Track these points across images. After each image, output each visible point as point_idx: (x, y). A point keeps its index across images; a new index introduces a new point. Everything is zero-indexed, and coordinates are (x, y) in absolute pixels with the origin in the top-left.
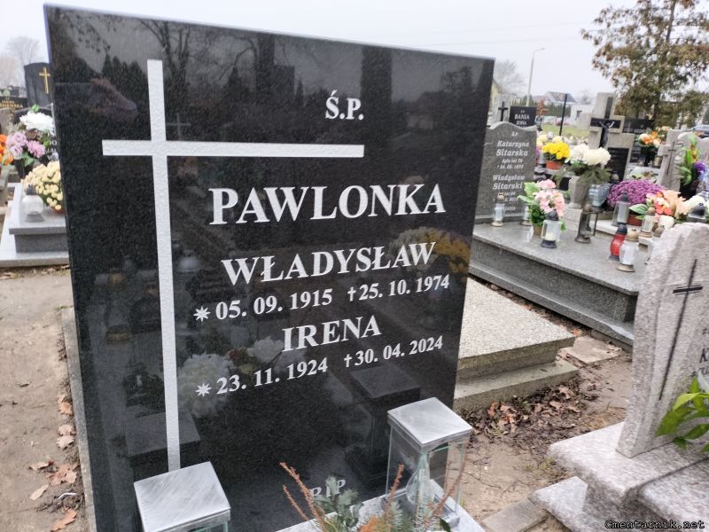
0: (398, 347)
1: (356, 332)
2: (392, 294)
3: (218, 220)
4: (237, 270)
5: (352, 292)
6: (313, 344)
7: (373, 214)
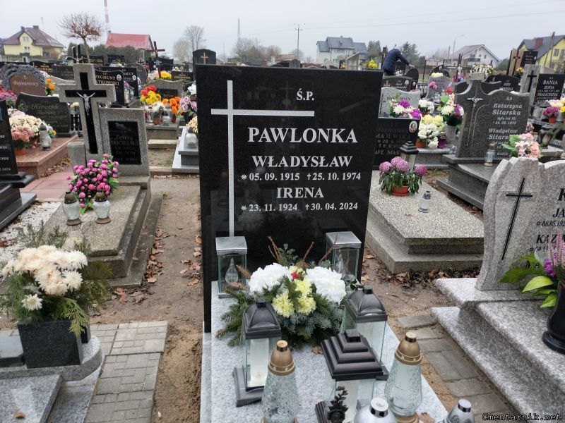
0: (333, 204)
1: (311, 194)
2: (330, 179)
3: (251, 140)
4: (258, 161)
5: (309, 176)
6: (291, 197)
7: (319, 141)
